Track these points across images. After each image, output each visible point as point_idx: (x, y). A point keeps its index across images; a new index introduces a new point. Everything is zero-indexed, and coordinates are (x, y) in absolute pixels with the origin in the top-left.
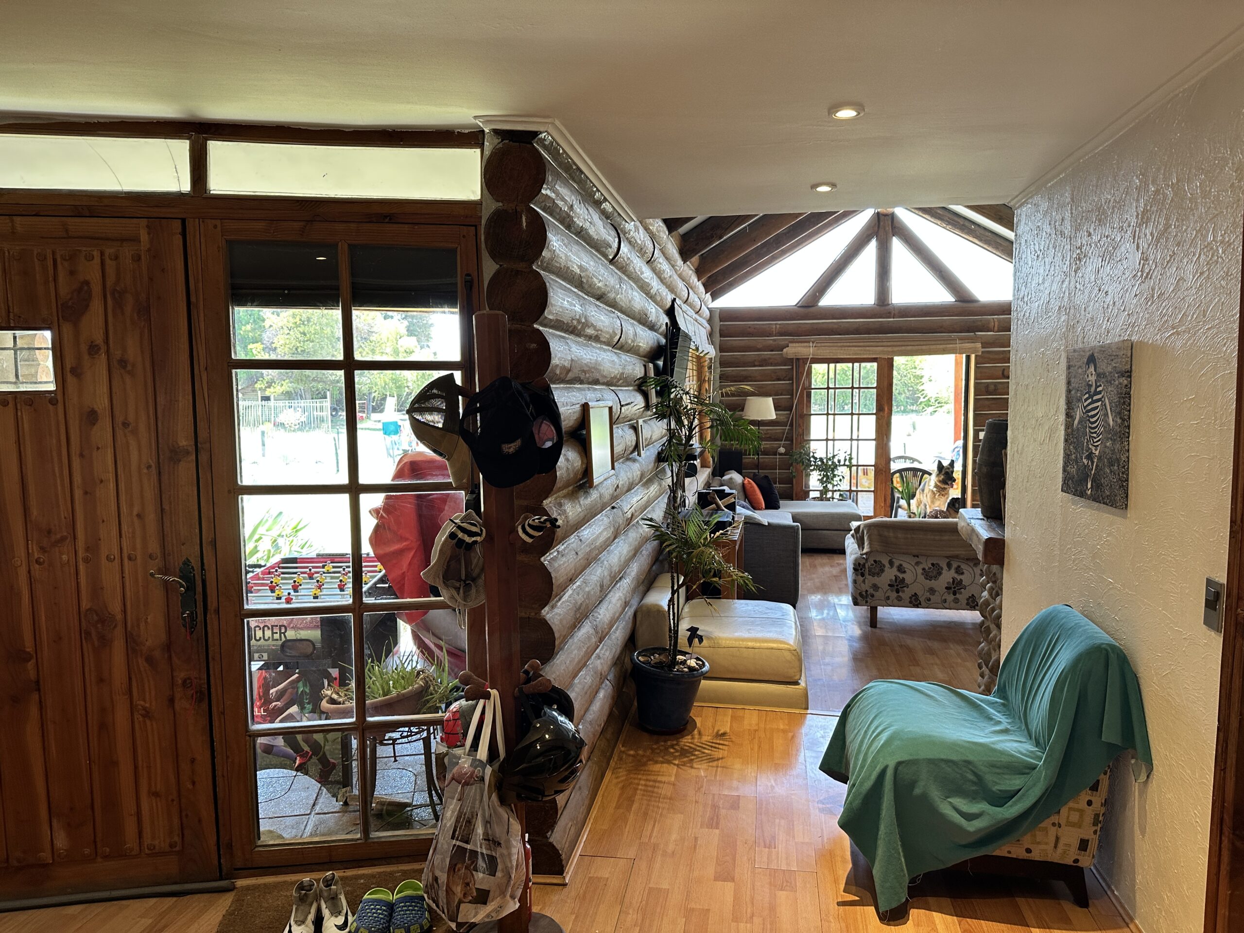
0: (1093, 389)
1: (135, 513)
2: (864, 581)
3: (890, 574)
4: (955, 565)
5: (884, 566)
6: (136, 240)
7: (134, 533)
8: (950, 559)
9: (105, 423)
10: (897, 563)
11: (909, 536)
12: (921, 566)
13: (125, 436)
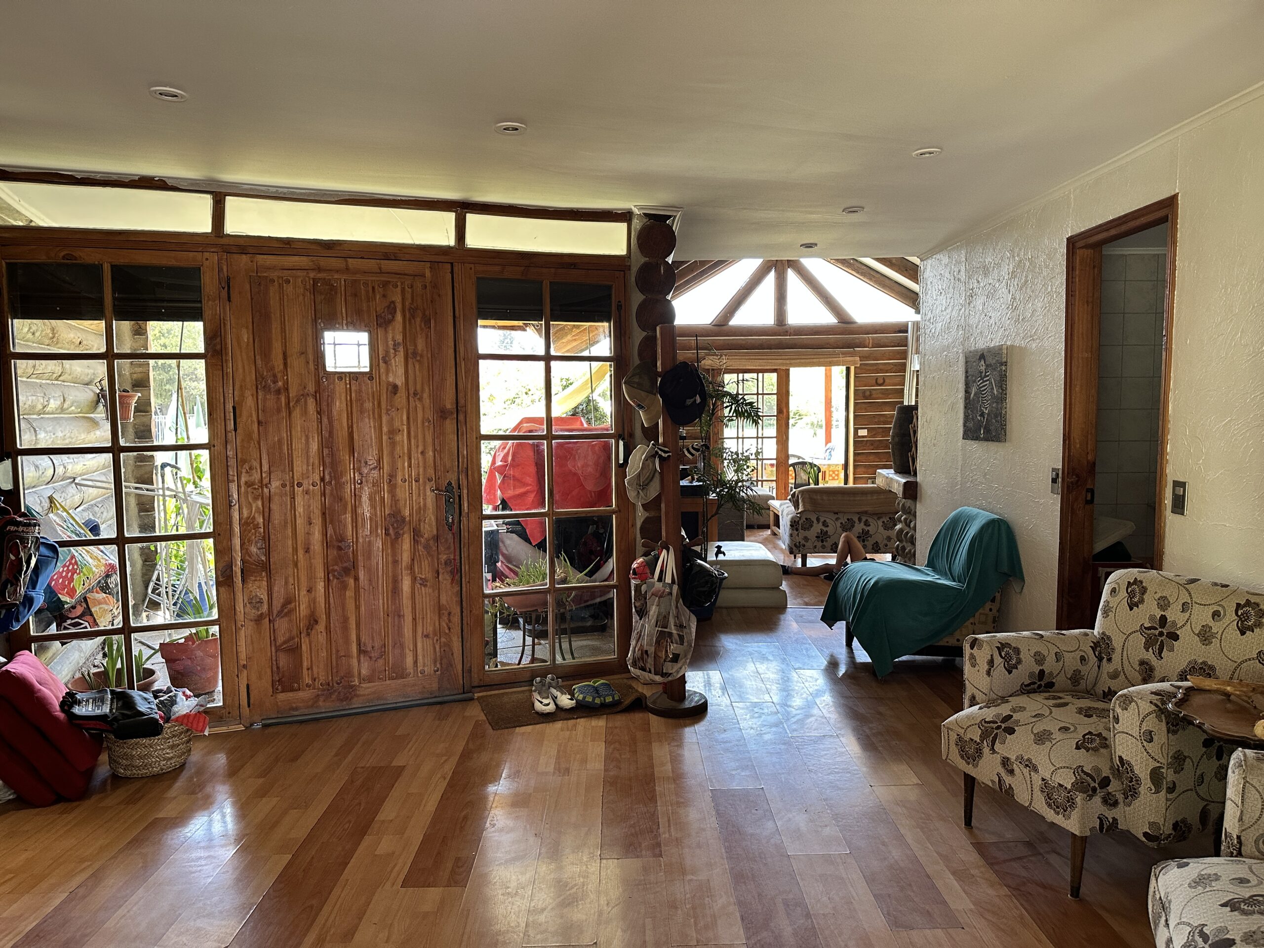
0: (983, 374)
1: (420, 451)
2: (798, 535)
3: (817, 528)
4: (864, 519)
5: (813, 522)
6: (423, 276)
7: (419, 464)
8: (860, 514)
9: (402, 393)
10: (822, 520)
11: (831, 498)
12: (840, 521)
13: (415, 401)
